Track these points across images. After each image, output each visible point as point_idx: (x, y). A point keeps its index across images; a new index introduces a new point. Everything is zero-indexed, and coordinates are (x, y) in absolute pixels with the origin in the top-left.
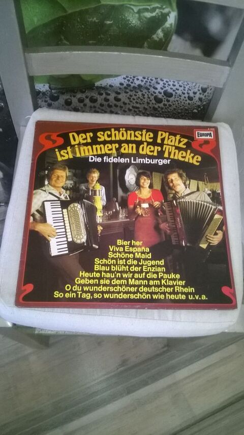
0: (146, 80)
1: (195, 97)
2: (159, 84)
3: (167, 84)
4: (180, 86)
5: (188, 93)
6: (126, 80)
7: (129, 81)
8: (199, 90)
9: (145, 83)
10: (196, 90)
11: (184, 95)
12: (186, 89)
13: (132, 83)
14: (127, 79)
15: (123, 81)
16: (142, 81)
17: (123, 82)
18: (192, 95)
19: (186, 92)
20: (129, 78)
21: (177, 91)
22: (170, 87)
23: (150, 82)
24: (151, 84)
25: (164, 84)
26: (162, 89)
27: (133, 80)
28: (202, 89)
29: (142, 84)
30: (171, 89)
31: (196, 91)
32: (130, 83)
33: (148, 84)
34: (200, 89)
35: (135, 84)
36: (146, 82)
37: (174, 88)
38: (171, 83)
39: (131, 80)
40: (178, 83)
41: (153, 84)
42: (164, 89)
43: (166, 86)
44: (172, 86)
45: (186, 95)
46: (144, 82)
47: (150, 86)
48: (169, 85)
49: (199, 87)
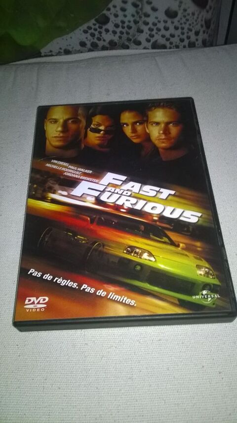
0: (120, 29)
1: (197, 40)
2: (142, 31)
3: (155, 28)
4: (176, 28)
5: (188, 38)
6: (88, 35)
7: (93, 35)
8: (202, 26)
9: (120, 37)
10: (198, 27)
11: (183, 44)
12: (185, 30)
13: (99, 39)
14: (90, 31)
15: (83, 37)
16: (114, 33)
17: (85, 40)
18: (193, 38)
19: (185, 37)
20: (92, 31)
21: (172, 40)
22: (160, 33)
23: (128, 33)
24: (131, 37)
25: (151, 30)
26: (148, 41)
27: (100, 33)
28: (206, 22)
29: (116, 38)
30: (163, 36)
31: (198, 30)
32: (95, 40)
33: (125, 36)
34: (203, 23)
35: (104, 40)
36: (122, 33)
37: (167, 34)
38: (161, 26)
39: (96, 33)
40: (173, 23)
41: (134, 36)
42: (153, 40)
43: (154, 32)
44: (163, 32)
45: (186, 42)
46: (118, 34)
47: (129, 40)
48: (159, 30)
49: (202, 20)
